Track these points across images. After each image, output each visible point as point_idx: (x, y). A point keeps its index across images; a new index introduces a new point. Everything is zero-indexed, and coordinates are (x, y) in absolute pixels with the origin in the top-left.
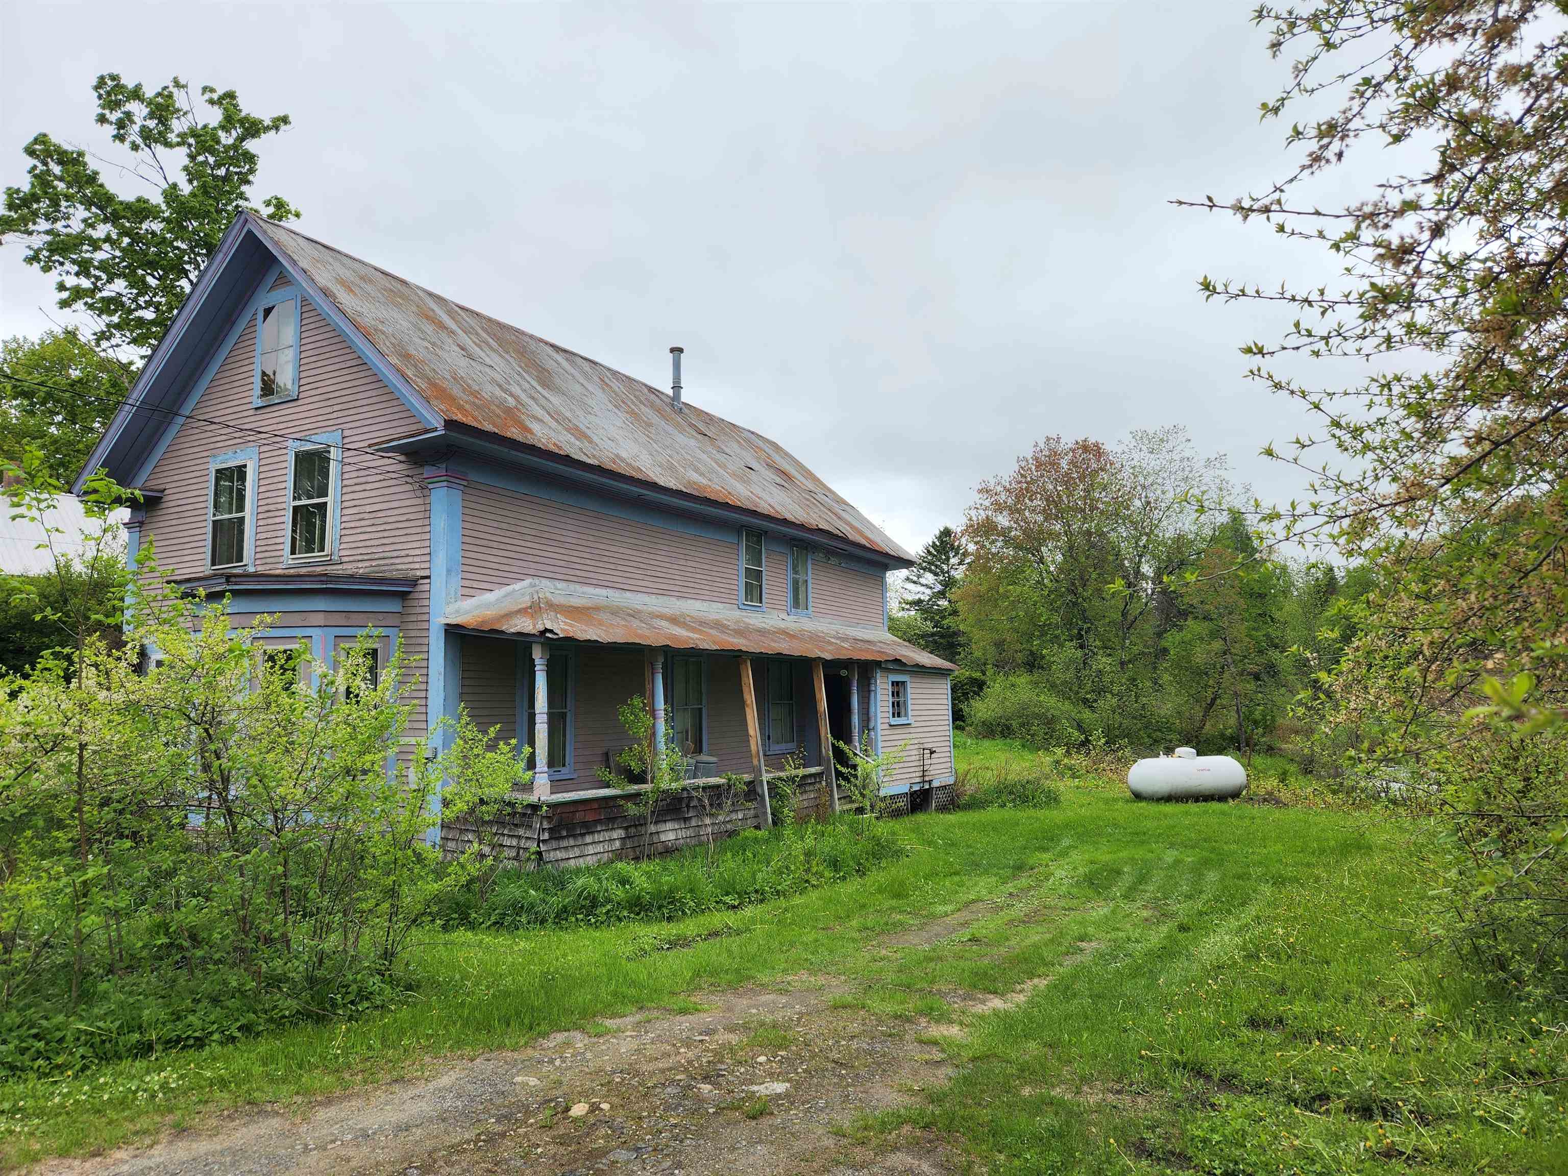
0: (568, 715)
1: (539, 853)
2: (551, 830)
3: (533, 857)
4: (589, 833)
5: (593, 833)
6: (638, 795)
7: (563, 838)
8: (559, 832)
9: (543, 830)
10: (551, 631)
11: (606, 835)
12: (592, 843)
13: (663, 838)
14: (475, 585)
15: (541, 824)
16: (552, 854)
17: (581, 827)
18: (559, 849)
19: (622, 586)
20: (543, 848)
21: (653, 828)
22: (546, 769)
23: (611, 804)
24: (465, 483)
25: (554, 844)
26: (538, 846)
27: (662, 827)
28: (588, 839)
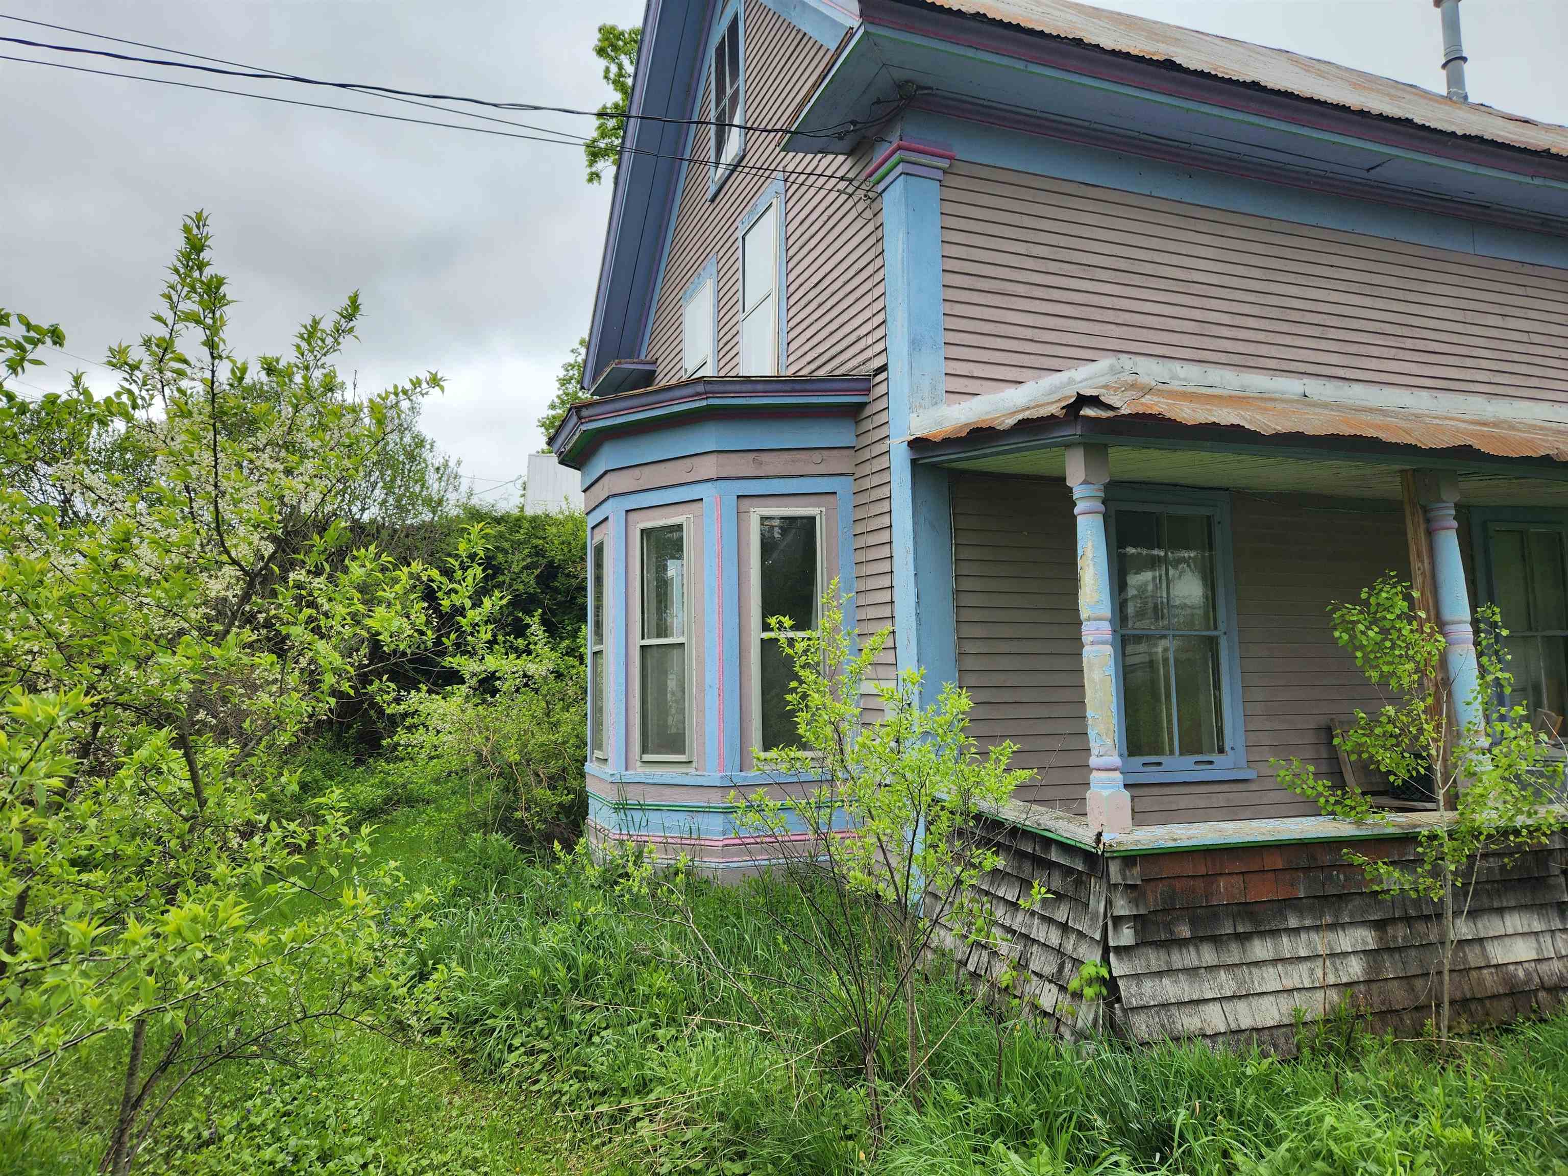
0: (1223, 643)
1: (1111, 984)
2: (1139, 922)
3: (1089, 992)
4: (1262, 934)
5: (1274, 933)
6: (1408, 839)
7: (1182, 943)
8: (1168, 927)
9: (1118, 921)
10: (1094, 401)
11: (1320, 942)
12: (1275, 962)
13: (1498, 954)
14: (978, 370)
15: (1109, 903)
16: (1148, 986)
17: (1235, 917)
18: (1170, 972)
19: (1341, 372)
20: (1119, 967)
21: (1463, 929)
22: (1115, 760)
23: (1327, 859)
24: (945, 164)
25: (1154, 959)
26: (1105, 960)
27: (1490, 926)
28: (1260, 949)
